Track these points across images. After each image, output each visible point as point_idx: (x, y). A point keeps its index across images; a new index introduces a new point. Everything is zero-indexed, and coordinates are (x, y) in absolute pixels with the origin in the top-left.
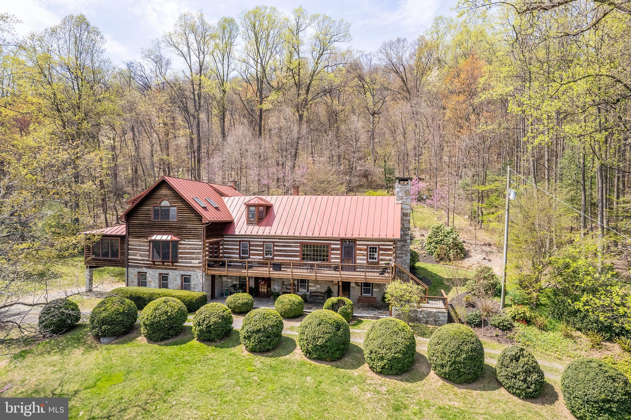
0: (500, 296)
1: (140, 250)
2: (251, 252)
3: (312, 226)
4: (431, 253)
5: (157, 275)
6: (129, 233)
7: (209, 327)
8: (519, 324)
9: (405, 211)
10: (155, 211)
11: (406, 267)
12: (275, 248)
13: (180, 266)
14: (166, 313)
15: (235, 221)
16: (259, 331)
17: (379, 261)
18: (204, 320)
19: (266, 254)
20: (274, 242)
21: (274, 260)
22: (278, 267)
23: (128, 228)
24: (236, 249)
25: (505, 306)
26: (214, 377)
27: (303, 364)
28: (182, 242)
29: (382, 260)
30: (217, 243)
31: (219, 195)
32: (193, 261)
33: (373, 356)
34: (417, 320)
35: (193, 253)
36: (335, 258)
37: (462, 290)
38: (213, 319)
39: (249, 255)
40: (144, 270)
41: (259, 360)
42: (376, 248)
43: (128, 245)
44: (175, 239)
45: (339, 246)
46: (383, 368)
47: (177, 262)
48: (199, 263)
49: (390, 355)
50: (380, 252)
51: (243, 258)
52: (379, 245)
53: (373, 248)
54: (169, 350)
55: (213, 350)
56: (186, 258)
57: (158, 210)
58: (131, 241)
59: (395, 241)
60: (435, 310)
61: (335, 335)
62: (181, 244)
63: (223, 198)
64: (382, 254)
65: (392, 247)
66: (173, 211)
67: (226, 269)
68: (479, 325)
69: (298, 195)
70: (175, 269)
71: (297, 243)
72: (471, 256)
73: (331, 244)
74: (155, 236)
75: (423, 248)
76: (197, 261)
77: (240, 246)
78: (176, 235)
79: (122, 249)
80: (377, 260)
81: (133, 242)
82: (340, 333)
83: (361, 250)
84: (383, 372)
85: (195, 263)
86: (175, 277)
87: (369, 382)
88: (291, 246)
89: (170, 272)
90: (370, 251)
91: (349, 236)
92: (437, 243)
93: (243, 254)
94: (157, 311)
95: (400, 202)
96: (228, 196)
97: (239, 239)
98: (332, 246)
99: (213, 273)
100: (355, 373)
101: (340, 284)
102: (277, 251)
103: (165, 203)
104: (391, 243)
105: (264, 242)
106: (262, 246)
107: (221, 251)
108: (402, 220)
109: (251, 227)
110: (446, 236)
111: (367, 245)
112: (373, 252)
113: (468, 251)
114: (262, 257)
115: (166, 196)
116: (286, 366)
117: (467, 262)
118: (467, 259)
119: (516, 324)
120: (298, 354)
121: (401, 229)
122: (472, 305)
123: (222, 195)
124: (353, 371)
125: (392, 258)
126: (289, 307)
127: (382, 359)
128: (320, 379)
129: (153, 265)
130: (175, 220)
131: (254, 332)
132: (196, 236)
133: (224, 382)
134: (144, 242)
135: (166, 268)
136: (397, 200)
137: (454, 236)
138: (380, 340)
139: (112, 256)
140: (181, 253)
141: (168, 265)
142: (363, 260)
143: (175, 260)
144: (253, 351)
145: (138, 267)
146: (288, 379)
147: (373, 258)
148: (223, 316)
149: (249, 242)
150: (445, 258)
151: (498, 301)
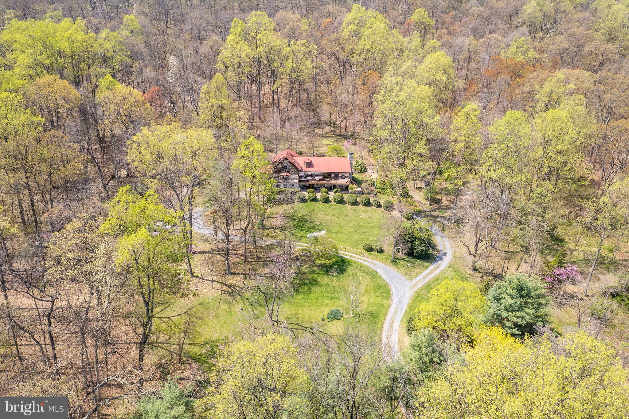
1: (277, 178)
2: (308, 176)
3: (325, 168)
4: (356, 170)
5: (283, 185)
7: (312, 199)
8: (378, 193)
9: (351, 163)
13: (291, 182)
15: (302, 166)
18: (310, 198)
19: (313, 176)
20: (315, 173)
21: (315, 178)
22: (318, 181)
24: (303, 175)
25: (376, 189)
28: (291, 175)
29: (346, 178)
32: (294, 180)
35: (295, 178)
36: (333, 178)
37: (366, 184)
40: (278, 183)
41: (326, 204)
45: (334, 174)
49: (352, 202)
50: (345, 176)
51: (305, 178)
52: (345, 174)
53: (343, 174)
54: (306, 204)
55: (315, 203)
56: (292, 180)
57: (283, 166)
60: (360, 191)
63: (294, 157)
66: (288, 167)
68: (370, 194)
70: (289, 183)
71: (322, 173)
72: (368, 171)
73: (332, 173)
74: (283, 174)
78: (290, 173)
81: (275, 175)
83: (340, 175)
84: (351, 205)
85: (296, 181)
86: (289, 185)
87: (348, 207)
88: (320, 174)
89: (287, 184)
91: (337, 172)
92: (357, 167)
93: (305, 176)
97: (304, 173)
99: (301, 184)
100: (346, 205)
101: (337, 185)
102: (316, 175)
103: (286, 164)
104: (348, 174)
105: (312, 173)
108: (350, 166)
109: (307, 169)
110: (360, 165)
113: (367, 168)
114: (311, 177)
115: (286, 162)
116: (332, 205)
117: (367, 173)
120: (333, 203)
121: (350, 168)
122: (368, 189)
125: (348, 177)
127: (350, 202)
128: (339, 207)
129: (281, 182)
132: (296, 174)
133: (322, 208)
134: (278, 175)
136: (349, 159)
137: (363, 165)
138: (350, 199)
140: (291, 178)
141: (287, 182)
142: (340, 178)
146: (334, 207)
147: (343, 177)
149: (307, 173)
150: (360, 172)
151: (374, 187)
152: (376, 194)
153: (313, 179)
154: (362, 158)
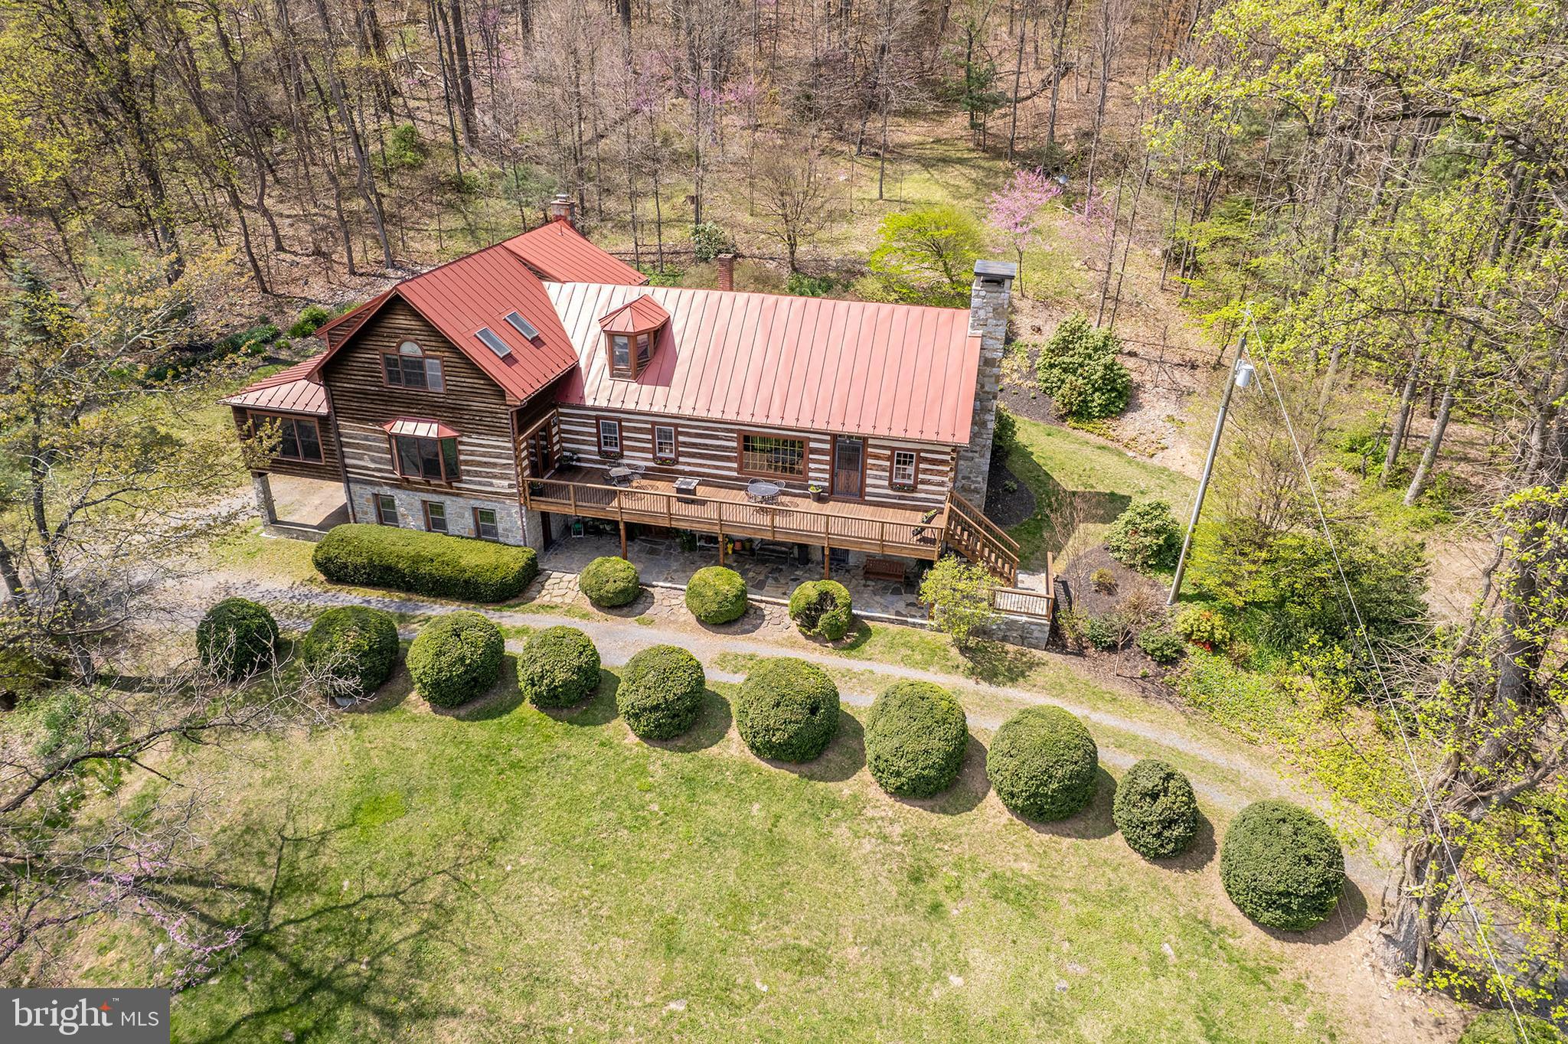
0: (1174, 569)
1: (369, 448)
2: (625, 443)
3: (765, 392)
4: (1049, 392)
5: (418, 505)
6: (334, 409)
7: (552, 690)
8: (1195, 648)
9: (989, 355)
10: (390, 362)
11: (980, 479)
12: (681, 439)
13: (468, 490)
14: (462, 659)
15: (582, 364)
16: (656, 708)
17: (916, 482)
18: (542, 677)
19: (661, 450)
20: (676, 426)
21: (678, 463)
23: (331, 398)
24: (590, 434)
25: (1178, 597)
26: (575, 805)
27: (745, 770)
28: (465, 439)
29: (923, 482)
30: (546, 428)
31: (534, 279)
32: (494, 481)
33: (882, 765)
34: (985, 633)
35: (495, 465)
36: (818, 473)
37: (1099, 536)
38: (561, 676)
39: (622, 450)
40: (387, 491)
41: (663, 762)
42: (911, 457)
43: (340, 435)
44: (448, 433)
45: (828, 446)
46: (898, 788)
47: (461, 481)
48: (510, 486)
49: (913, 772)
50: (921, 466)
51: (607, 454)
52: (919, 451)
53: (905, 456)
54: (479, 732)
55: (567, 732)
56: (477, 474)
57: (394, 363)
58: (345, 427)
59: (955, 449)
60: (1024, 619)
61: (809, 723)
62: (461, 443)
63: (546, 284)
64: (925, 471)
65: (948, 458)
66: (433, 369)
67: (572, 502)
68: (1112, 648)
69: (731, 289)
70: (458, 495)
71: (732, 431)
72: (1140, 407)
73: (810, 439)
74: (399, 423)
75: (1032, 372)
76: (506, 483)
77: (598, 427)
78: (448, 424)
79: (327, 443)
80: (911, 482)
81: (349, 429)
82: (817, 719)
83: (877, 457)
84: (899, 793)
85: (501, 485)
86: (458, 513)
87: (869, 813)
88: (717, 438)
89: (448, 501)
90: (899, 462)
91: (851, 428)
92: (1065, 370)
93: (606, 444)
94: (442, 658)
95: (980, 332)
96: (559, 281)
97: (594, 413)
98: (812, 445)
99: (544, 508)
100: (845, 789)
101: (827, 552)
102: (685, 444)
103: (409, 349)
104: (948, 450)
105: (654, 423)
106: (651, 431)
107: (555, 439)
108: (981, 373)
109: (621, 385)
110: (1090, 357)
111: (893, 449)
112: (905, 463)
113: (1138, 387)
114: (651, 456)
115: (409, 331)
116: (713, 777)
117: (1130, 425)
118: (1129, 415)
119: (1190, 648)
120: (733, 747)
121: (977, 394)
122: (1107, 588)
123: (542, 275)
124: (841, 784)
125: (946, 479)
126: (715, 607)
127: (898, 774)
128: (775, 809)
129: (403, 484)
130: (441, 390)
131: (645, 710)
132: (494, 430)
133: (596, 818)
134: (375, 431)
135: (435, 492)
136: (973, 327)
137: (1108, 359)
138: (896, 742)
139: (307, 456)
140: (466, 463)
141: (440, 486)
142: (880, 478)
143: (454, 473)
144: (646, 737)
145: (370, 483)
146: (718, 810)
147: (904, 477)
148: (580, 668)
149: (620, 421)
150: (1079, 412)
151: (1167, 582)
152: (1169, 658)
153: (664, 471)
154: (1112, 301)
